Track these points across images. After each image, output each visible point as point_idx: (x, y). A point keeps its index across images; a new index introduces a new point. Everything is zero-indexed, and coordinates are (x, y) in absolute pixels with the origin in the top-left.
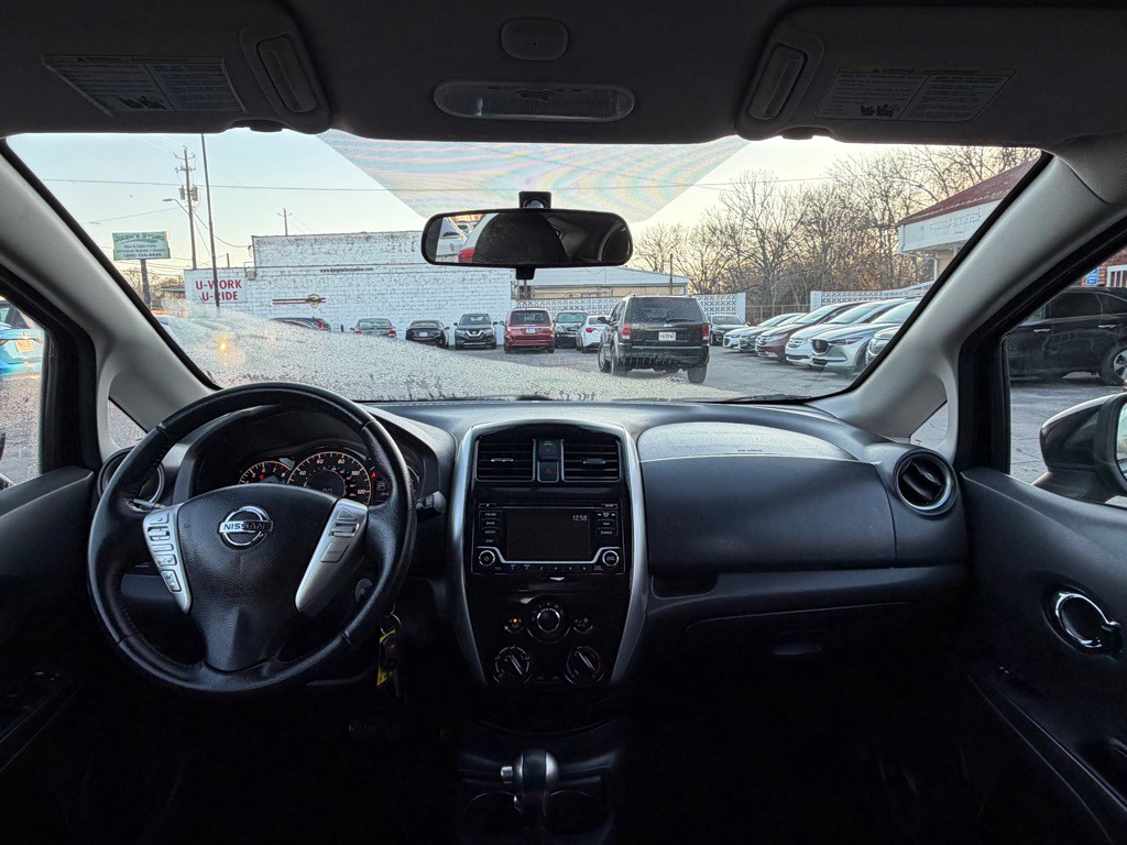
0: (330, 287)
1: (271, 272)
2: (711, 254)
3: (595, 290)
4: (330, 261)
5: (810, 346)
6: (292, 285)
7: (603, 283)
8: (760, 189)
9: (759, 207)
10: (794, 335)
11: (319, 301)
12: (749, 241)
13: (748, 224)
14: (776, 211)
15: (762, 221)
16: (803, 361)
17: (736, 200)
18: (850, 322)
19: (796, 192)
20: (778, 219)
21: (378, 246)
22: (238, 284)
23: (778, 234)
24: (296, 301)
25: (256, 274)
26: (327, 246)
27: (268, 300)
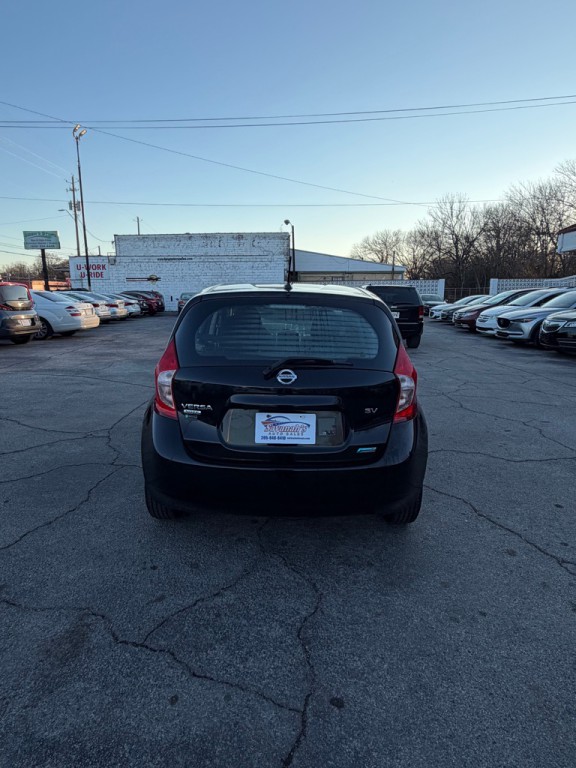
0: (164, 270)
1: (125, 259)
2: (420, 251)
3: (340, 275)
4: (165, 253)
5: (496, 322)
6: (139, 268)
7: (347, 270)
8: (456, 206)
9: (455, 219)
10: (483, 313)
11: (157, 279)
12: (447, 242)
13: (446, 231)
14: (467, 222)
15: (457, 229)
16: (489, 332)
17: (439, 214)
18: (524, 305)
19: (481, 208)
20: (467, 226)
21: (197, 243)
22: (104, 267)
23: (467, 238)
24: (141, 279)
25: (115, 261)
26: (163, 243)
27: (123, 278)
